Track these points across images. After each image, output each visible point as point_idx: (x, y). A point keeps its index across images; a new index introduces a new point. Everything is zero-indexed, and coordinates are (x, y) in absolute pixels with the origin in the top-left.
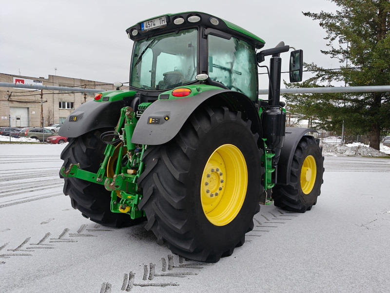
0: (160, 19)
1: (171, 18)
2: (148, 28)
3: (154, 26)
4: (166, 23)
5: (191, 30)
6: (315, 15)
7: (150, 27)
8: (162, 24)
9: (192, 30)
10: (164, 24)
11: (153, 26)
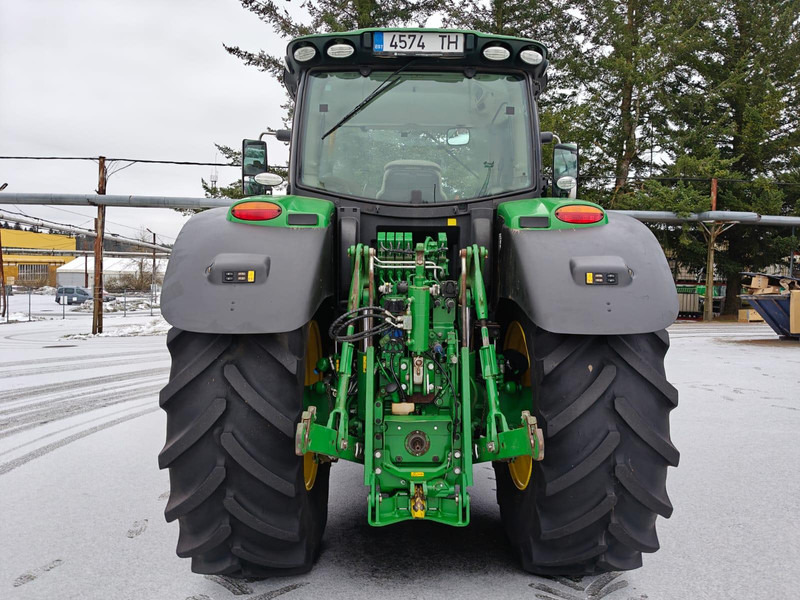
0: (443, 37)
1: (480, 44)
2: (398, 49)
3: (420, 49)
4: (461, 49)
5: (492, 76)
6: (250, 57)
7: (406, 50)
8: (445, 50)
9: (496, 76)
10: (452, 49)
11: (415, 49)
